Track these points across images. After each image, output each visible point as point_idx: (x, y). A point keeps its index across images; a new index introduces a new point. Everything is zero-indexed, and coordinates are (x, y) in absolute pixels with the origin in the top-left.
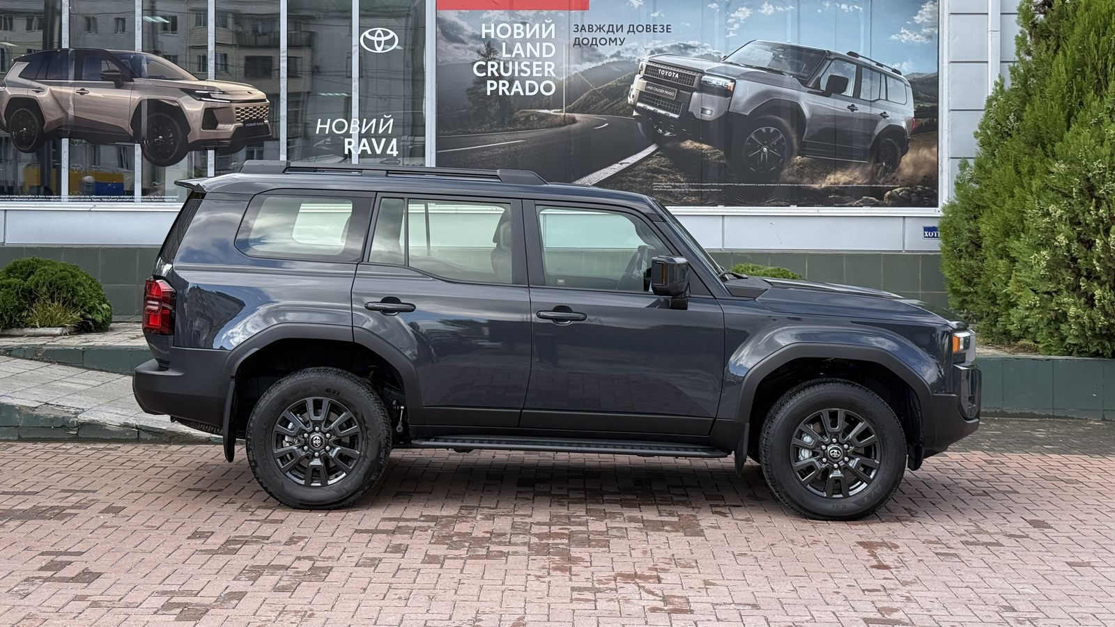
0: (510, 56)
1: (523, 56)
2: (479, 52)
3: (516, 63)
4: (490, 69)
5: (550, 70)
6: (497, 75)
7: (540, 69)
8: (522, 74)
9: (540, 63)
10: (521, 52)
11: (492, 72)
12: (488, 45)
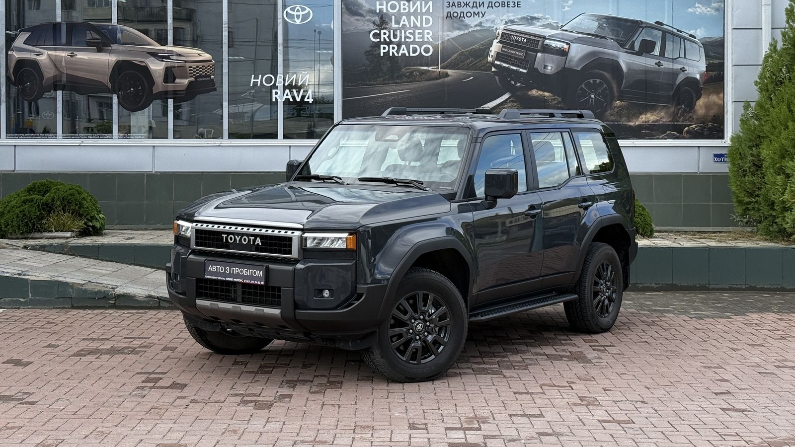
0: (397, 26)
1: (408, 26)
2: (374, 23)
3: (403, 31)
4: (382, 36)
5: (428, 37)
6: (388, 40)
7: (421, 36)
8: (407, 40)
9: (421, 31)
10: (406, 23)
11: (384, 38)
12: (382, 18)
